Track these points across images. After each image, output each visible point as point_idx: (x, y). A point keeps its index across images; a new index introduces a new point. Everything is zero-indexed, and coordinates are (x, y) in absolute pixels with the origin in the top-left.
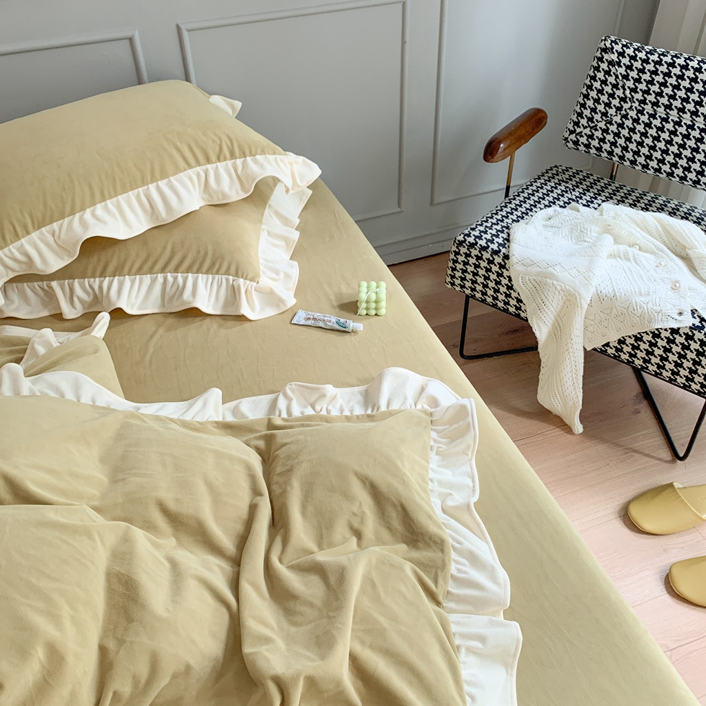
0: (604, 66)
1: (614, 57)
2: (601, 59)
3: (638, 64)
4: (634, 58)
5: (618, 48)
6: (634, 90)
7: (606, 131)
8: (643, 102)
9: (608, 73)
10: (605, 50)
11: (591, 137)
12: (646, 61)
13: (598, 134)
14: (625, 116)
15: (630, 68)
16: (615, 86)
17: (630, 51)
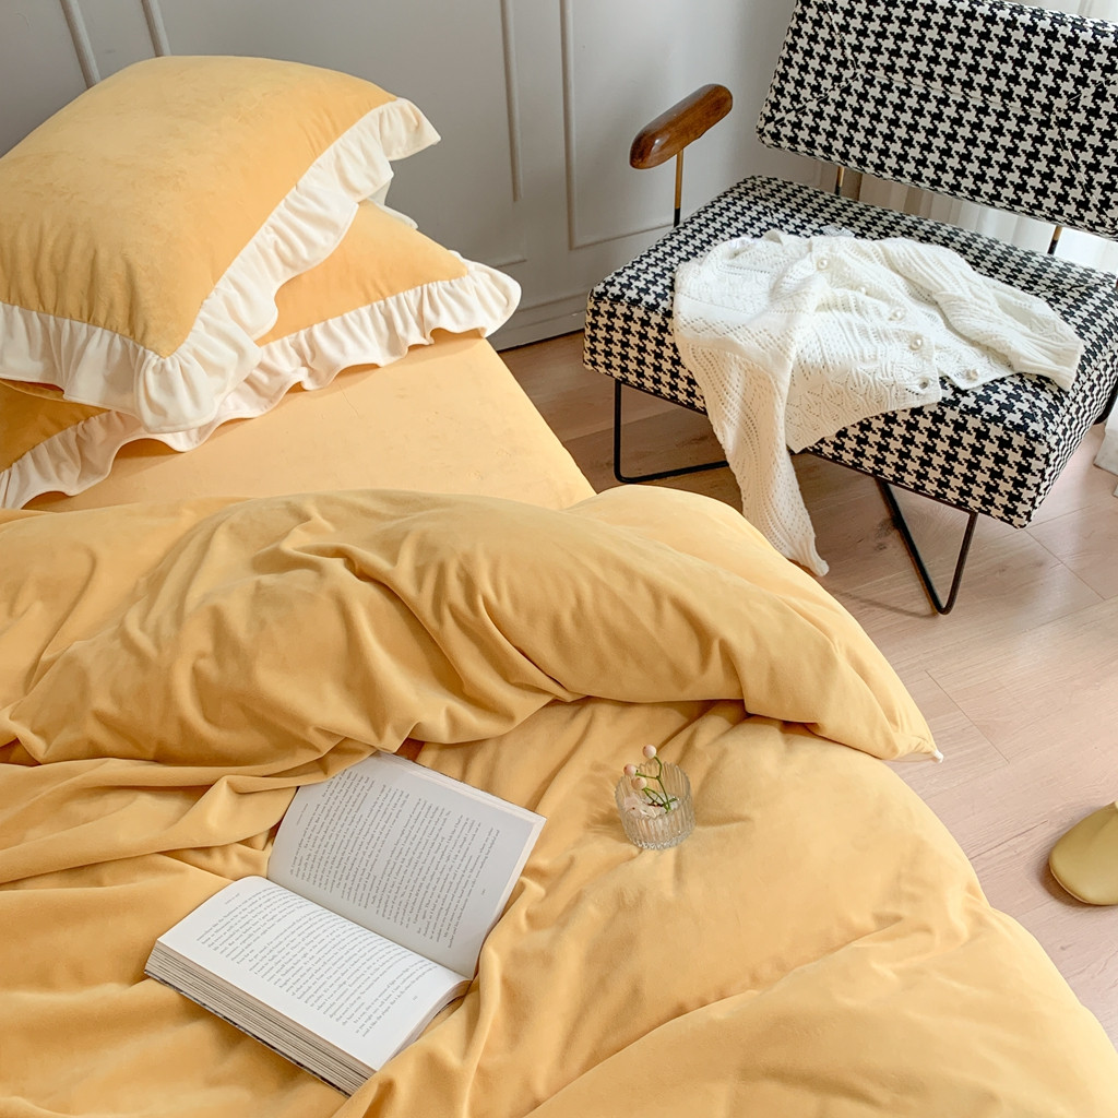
0: (812, 13)
3: (861, 7)
6: (857, 49)
7: (819, 115)
8: (872, 66)
9: (818, 23)
13: (808, 120)
14: (847, 90)
16: (830, 44)
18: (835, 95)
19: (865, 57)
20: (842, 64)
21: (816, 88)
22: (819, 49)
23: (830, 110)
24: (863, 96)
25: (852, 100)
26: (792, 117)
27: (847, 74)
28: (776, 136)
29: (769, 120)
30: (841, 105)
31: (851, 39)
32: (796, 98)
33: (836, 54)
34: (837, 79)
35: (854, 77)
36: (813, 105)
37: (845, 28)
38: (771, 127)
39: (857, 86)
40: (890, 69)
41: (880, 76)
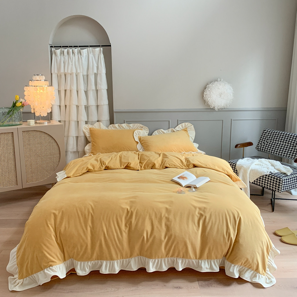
0: (264, 133)
1: (266, 132)
2: (263, 132)
3: (270, 133)
4: (270, 132)
5: (267, 130)
6: (270, 138)
7: (264, 146)
8: (271, 140)
9: (265, 135)
10: (264, 131)
11: (261, 147)
12: (272, 132)
13: (262, 146)
14: (268, 143)
15: (269, 133)
16: (266, 137)
17: (269, 131)
18: (266, 143)
19: (270, 139)
20: (267, 139)
21: (264, 142)
22: (265, 138)
23: (265, 145)
24: (270, 143)
25: (268, 144)
26: (260, 146)
27: (268, 141)
28: (258, 148)
29: (257, 146)
30: (267, 144)
31: (269, 136)
32: (261, 144)
33: (267, 138)
34: (266, 141)
35: (269, 141)
36: (263, 145)
37: (268, 135)
38: (257, 147)
39: (269, 142)
40: (273, 140)
41: (272, 141)
